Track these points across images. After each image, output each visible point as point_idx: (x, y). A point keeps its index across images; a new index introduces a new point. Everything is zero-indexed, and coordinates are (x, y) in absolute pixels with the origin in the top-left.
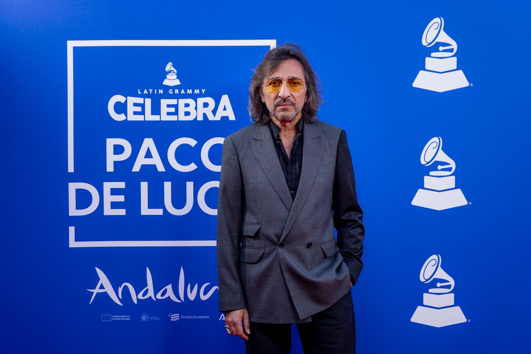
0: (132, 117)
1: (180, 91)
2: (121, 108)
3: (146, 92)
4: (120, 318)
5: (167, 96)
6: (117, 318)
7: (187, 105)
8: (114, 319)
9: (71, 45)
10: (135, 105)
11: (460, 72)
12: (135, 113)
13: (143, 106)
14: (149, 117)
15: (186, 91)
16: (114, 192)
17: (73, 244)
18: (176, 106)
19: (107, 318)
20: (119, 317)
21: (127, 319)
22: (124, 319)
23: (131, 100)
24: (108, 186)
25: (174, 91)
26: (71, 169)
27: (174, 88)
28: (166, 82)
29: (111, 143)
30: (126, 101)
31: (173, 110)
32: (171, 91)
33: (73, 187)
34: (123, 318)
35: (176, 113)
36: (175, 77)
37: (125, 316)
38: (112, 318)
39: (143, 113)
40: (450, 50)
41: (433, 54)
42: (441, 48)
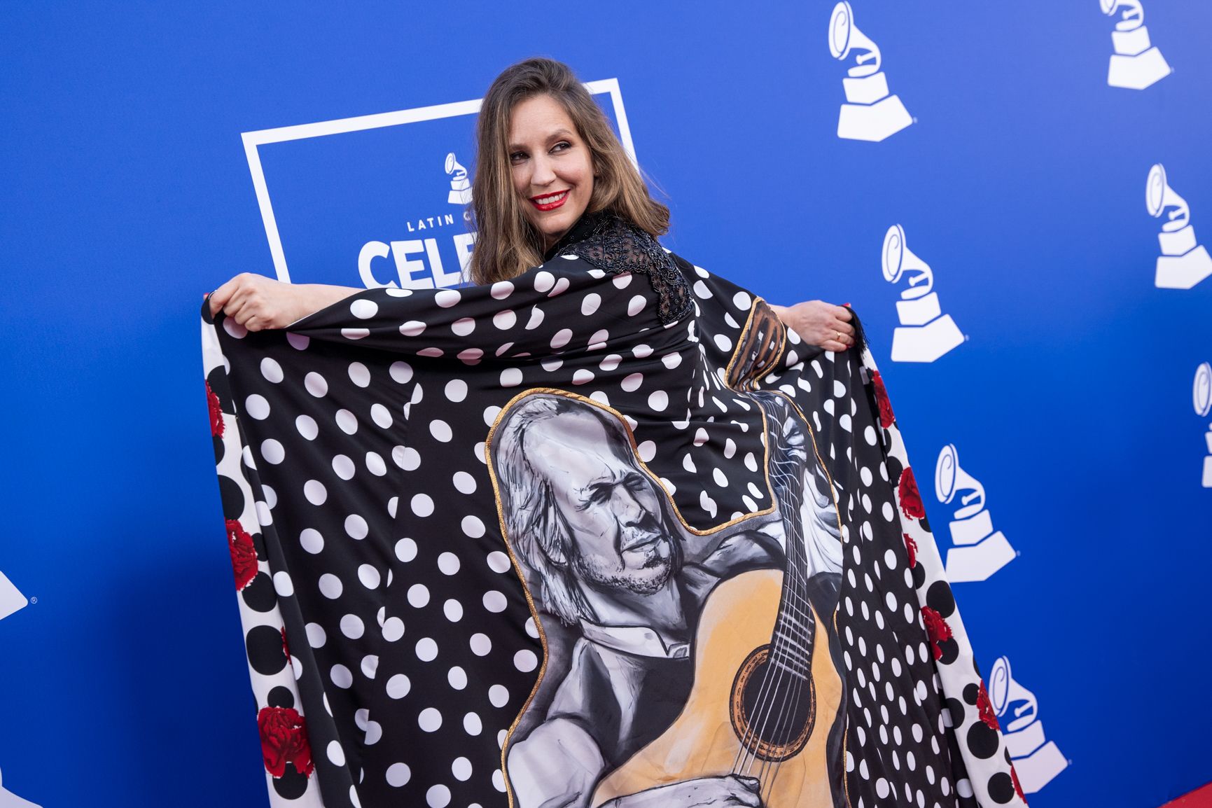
28: (453, 198)
36: (466, 182)
40: (872, 61)
41: (852, 72)
42: (860, 59)
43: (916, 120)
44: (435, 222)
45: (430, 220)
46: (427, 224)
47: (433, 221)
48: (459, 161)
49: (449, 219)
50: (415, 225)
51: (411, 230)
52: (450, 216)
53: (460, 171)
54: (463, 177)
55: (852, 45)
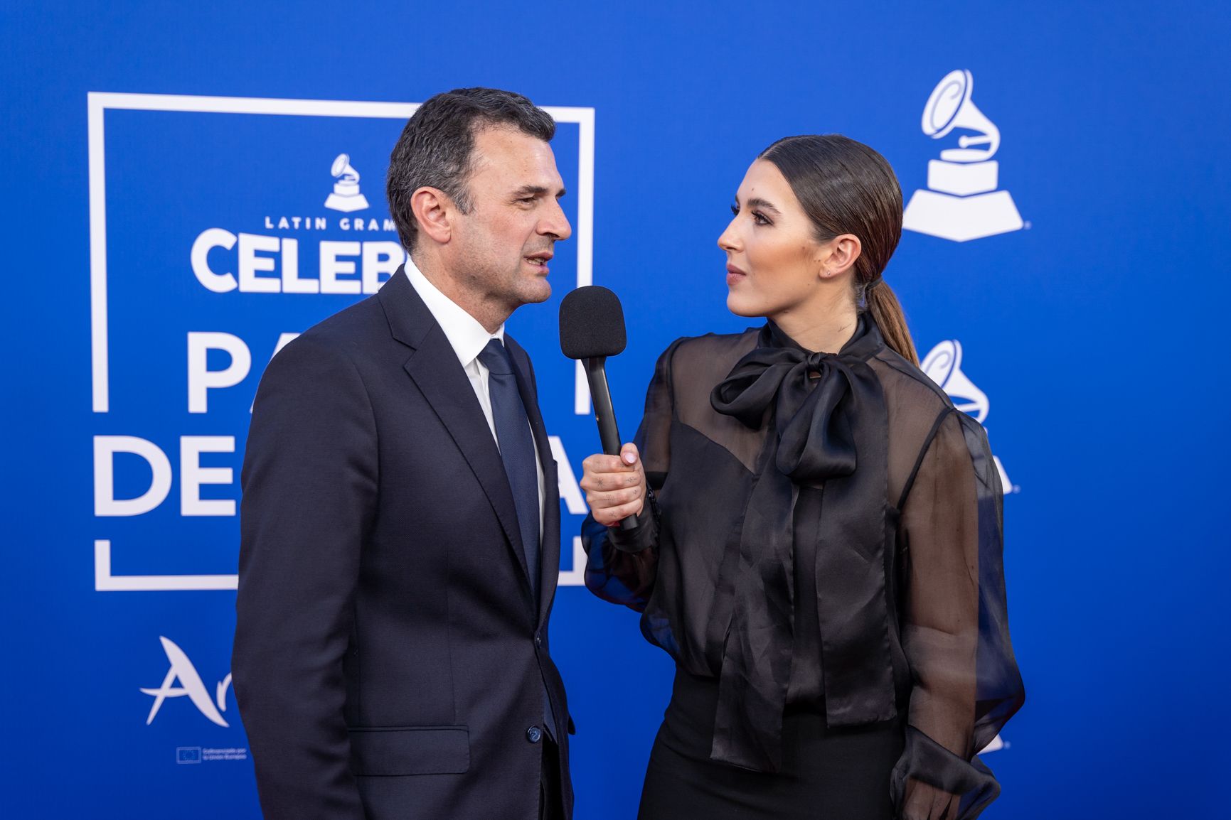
0: (249, 284)
1: (366, 224)
2: (223, 261)
3: (284, 223)
4: (221, 754)
5: (334, 234)
6: (215, 754)
7: (383, 258)
8: (205, 758)
9: (98, 103)
10: (259, 254)
11: (1005, 197)
12: (259, 274)
13: (277, 257)
14: (293, 283)
15: (381, 224)
16: (207, 460)
17: (105, 581)
18: (358, 260)
19: (189, 755)
20: (219, 751)
21: (237, 757)
22: (231, 757)
23: (249, 243)
24: (191, 446)
25: (352, 223)
26: (100, 403)
27: (352, 216)
28: (332, 202)
29: (199, 344)
30: (236, 246)
31: (349, 268)
32: (345, 224)
33: (105, 448)
34: (230, 754)
35: (358, 276)
36: (356, 189)
37: (232, 751)
38: (202, 754)
39: (277, 273)
40: (986, 147)
41: (946, 154)
42: (964, 141)
43: (1028, 225)
44: (302, 224)
45: (296, 220)
46: (291, 223)
47: (300, 223)
48: (352, 164)
49: (321, 224)
50: (275, 221)
51: (269, 225)
52: (324, 221)
53: (349, 175)
54: (352, 182)
55: (958, 122)
